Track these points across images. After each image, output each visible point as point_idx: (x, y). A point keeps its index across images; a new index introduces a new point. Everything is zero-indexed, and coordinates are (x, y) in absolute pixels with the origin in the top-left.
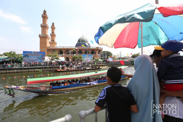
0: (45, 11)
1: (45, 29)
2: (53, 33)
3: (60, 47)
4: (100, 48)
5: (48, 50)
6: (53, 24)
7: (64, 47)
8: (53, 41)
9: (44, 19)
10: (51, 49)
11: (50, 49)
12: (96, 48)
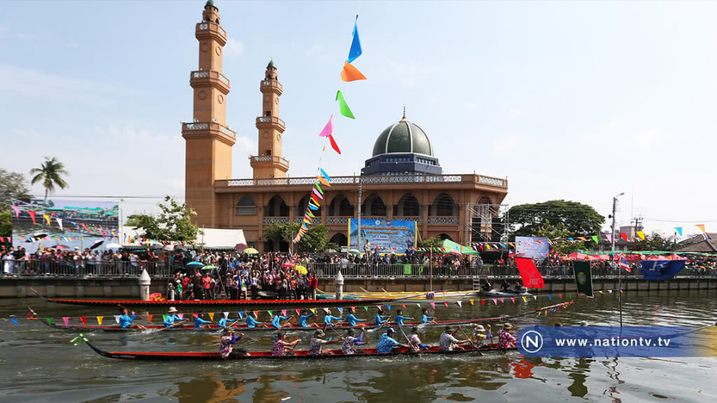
2: (268, 113)
4: (482, 180)
5: (219, 195)
6: (270, 67)
8: (269, 153)
10: (234, 194)
11: (228, 194)
12: (459, 179)
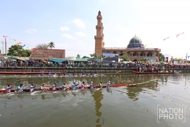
0: (99, 12)
1: (100, 30)
3: (115, 48)
7: (119, 49)
9: (99, 21)
12: (154, 49)
